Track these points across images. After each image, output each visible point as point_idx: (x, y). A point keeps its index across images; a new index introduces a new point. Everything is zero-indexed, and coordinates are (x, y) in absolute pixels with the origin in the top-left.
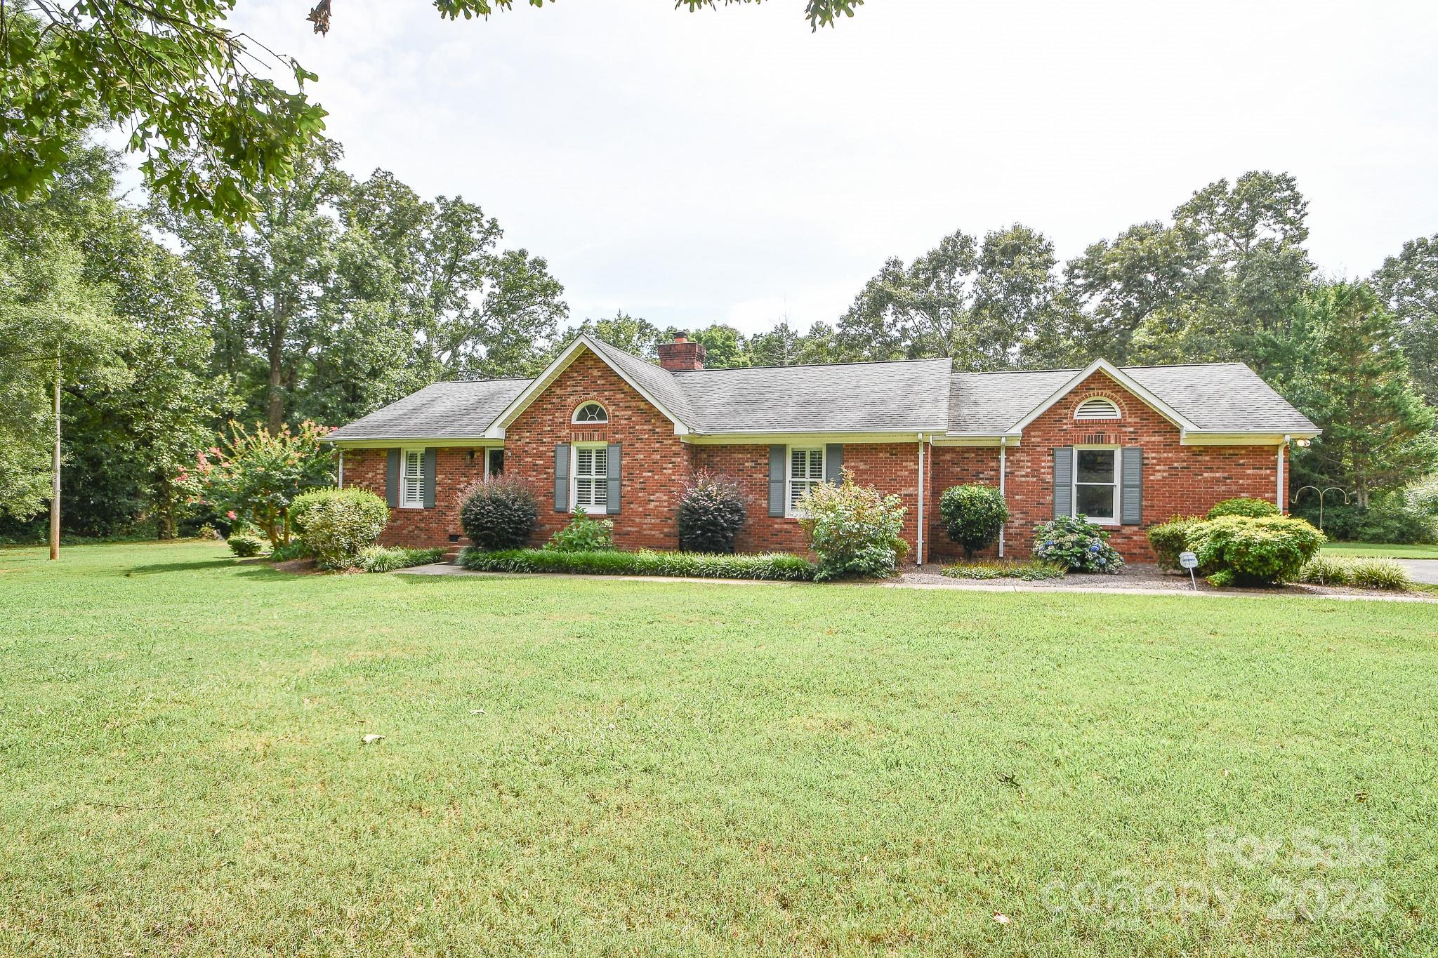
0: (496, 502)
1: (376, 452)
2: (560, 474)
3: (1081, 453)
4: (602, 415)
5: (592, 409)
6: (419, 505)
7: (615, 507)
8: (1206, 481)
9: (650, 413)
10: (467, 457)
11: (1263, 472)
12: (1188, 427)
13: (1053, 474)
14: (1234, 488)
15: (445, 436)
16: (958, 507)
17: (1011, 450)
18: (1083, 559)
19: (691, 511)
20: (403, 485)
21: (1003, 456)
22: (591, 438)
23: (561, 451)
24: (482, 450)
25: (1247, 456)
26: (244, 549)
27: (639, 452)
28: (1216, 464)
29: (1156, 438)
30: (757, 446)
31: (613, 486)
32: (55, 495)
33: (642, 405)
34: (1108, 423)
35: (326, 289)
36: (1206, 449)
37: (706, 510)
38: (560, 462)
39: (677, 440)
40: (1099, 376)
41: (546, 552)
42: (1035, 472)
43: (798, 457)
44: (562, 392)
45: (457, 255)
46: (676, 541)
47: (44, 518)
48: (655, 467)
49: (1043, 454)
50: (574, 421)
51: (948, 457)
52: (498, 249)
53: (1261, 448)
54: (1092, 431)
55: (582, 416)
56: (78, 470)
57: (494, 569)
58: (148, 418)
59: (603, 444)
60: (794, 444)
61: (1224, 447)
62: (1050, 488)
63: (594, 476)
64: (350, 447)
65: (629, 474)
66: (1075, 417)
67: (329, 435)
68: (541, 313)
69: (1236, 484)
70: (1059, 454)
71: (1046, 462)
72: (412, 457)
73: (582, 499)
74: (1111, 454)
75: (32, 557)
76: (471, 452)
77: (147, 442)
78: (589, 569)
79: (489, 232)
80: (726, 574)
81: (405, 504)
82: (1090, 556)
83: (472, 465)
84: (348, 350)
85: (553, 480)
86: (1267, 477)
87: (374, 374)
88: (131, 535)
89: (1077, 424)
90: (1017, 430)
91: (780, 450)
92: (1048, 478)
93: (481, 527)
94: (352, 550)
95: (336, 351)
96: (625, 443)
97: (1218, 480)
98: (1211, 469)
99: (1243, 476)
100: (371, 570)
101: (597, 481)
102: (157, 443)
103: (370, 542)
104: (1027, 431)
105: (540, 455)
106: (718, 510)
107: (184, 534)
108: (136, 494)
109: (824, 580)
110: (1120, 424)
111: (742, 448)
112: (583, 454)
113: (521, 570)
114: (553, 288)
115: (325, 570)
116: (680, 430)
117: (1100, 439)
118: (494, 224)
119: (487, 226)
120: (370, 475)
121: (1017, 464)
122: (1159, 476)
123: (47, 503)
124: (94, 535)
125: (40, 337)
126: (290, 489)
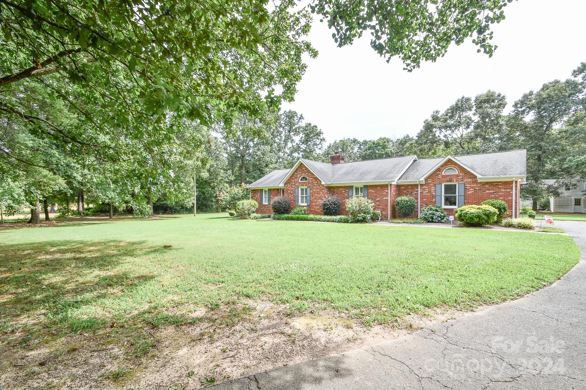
0: (279, 202)
1: (258, 190)
2: (297, 195)
3: (445, 185)
4: (306, 179)
5: (304, 178)
6: (267, 203)
7: (309, 204)
8: (487, 193)
9: (316, 179)
10: (277, 191)
11: (508, 190)
12: (479, 176)
13: (435, 192)
14: (497, 196)
15: (272, 186)
16: (398, 203)
17: (422, 185)
18: (432, 218)
19: (324, 205)
20: (264, 198)
21: (419, 187)
22: (303, 186)
23: (297, 189)
24: (281, 189)
25: (502, 185)
26: (231, 214)
27: (314, 189)
28: (491, 188)
29: (470, 180)
30: (346, 186)
31: (308, 198)
32: (195, 202)
33: (314, 177)
34: (453, 175)
35: (254, 144)
36: (487, 183)
37: (328, 204)
38: (296, 191)
39: (323, 185)
40: (449, 161)
41: (290, 215)
42: (430, 192)
43: (357, 189)
44: (297, 173)
45: (291, 127)
46: (323, 213)
47: (193, 207)
48: (318, 193)
49: (432, 186)
50: (300, 181)
51: (403, 188)
52: (303, 124)
53: (507, 182)
54: (448, 178)
55: (302, 180)
56: (200, 195)
57: (278, 219)
58: (214, 182)
59: (306, 187)
60: (355, 186)
61: (494, 182)
62: (434, 197)
64: (252, 189)
65: (312, 195)
66: (443, 174)
67: (248, 186)
68: (318, 142)
69: (498, 194)
70: (437, 186)
71: (433, 189)
72: (265, 191)
73: (302, 202)
74: (456, 185)
75: (191, 216)
76: (278, 190)
77: (213, 188)
78: (298, 219)
79: (300, 119)
80: (328, 221)
81: (264, 203)
82: (435, 217)
83: (278, 193)
84: (259, 160)
85: (295, 197)
86: (509, 192)
87: (267, 166)
88: (211, 212)
89: (443, 176)
90: (422, 179)
91: (351, 187)
92: (434, 194)
93: (275, 209)
94: (249, 214)
95: (257, 160)
96: (311, 187)
97: (491, 193)
98: (489, 190)
99: (500, 192)
100: (252, 219)
101: (305, 197)
102: (216, 189)
103: (253, 212)
104: (426, 180)
105: (292, 190)
106: (330, 204)
107: (222, 211)
108: (212, 201)
109: (351, 222)
110: (457, 176)
111: (341, 187)
112: (302, 190)
113: (283, 219)
114: (319, 134)
115: (243, 219)
116: (323, 183)
117: (451, 181)
118: (301, 116)
119: (300, 117)
120: (257, 196)
121: (424, 189)
122: (470, 192)
123: (193, 204)
124: (204, 211)
125: (191, 167)
126: (239, 199)
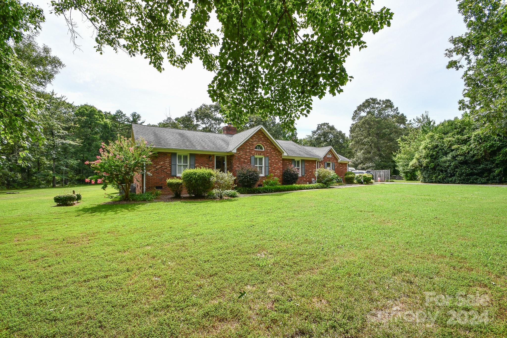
2: (252, 164)
7: (266, 175)
8: (340, 168)
10: (207, 158)
11: (346, 167)
12: (340, 159)
23: (252, 158)
24: (214, 155)
25: (344, 164)
27: (273, 159)
29: (336, 161)
33: (273, 147)
36: (341, 163)
44: (252, 140)
48: (277, 163)
63: (258, 165)
65: (270, 165)
66: (327, 156)
69: (343, 169)
71: (324, 165)
76: (210, 156)
83: (210, 161)
89: (327, 158)
91: (294, 160)
96: (269, 157)
101: (259, 167)
105: (246, 159)
110: (332, 158)
116: (285, 155)
117: (330, 161)
120: (162, 163)
121: (320, 165)
